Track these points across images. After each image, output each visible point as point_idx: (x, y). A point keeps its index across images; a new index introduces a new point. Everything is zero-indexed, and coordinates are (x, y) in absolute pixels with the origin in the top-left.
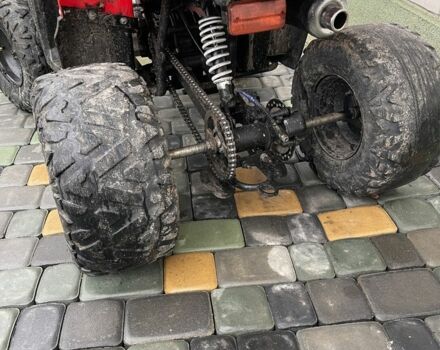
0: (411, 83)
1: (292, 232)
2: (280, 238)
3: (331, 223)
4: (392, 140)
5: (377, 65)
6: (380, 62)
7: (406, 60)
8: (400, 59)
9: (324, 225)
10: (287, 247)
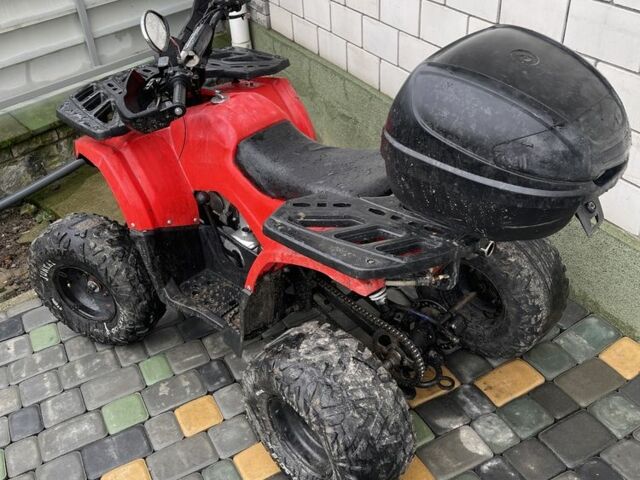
0: (539, 271)
1: (465, 408)
2: (460, 419)
3: (490, 388)
4: (536, 318)
5: (512, 263)
6: (513, 260)
7: (529, 253)
8: (525, 252)
9: (485, 392)
10: (469, 424)
